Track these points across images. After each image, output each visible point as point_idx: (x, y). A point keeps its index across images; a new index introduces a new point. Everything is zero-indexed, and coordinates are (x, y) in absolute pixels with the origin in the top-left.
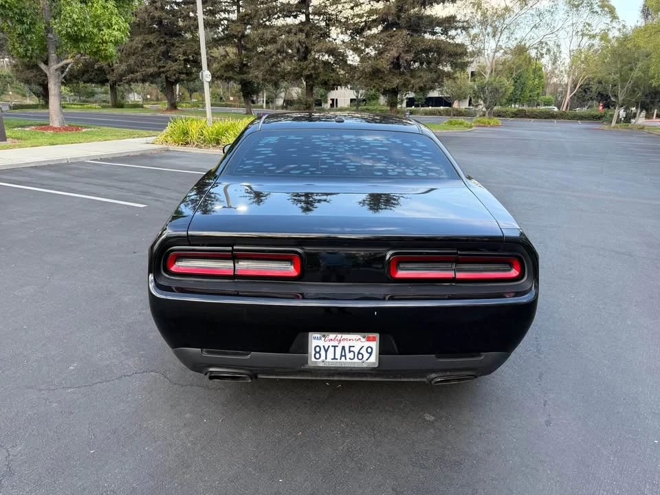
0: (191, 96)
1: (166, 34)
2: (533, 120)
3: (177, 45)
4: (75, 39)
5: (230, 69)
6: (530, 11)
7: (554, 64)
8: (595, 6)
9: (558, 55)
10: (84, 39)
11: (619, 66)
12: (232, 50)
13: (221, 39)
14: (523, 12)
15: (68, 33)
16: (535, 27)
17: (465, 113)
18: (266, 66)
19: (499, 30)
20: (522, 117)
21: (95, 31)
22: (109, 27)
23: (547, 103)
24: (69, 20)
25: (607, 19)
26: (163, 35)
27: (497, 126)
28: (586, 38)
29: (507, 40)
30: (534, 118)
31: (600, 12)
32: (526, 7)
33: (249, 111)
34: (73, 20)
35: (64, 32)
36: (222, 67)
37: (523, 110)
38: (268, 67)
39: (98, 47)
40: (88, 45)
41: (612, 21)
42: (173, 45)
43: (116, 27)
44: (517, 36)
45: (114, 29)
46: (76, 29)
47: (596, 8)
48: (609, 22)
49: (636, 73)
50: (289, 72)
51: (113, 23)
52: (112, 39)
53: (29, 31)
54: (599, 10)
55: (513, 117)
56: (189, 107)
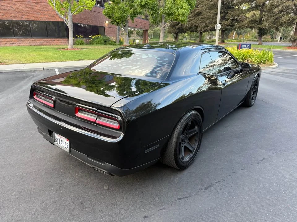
0: (238, 36)
1: (226, 8)
3: (229, 13)
4: (169, 14)
5: (254, 22)
10: (172, 14)
12: (257, 13)
13: (253, 7)
15: (166, 12)
18: (272, 20)
21: (176, 10)
22: (181, 9)
24: (167, 7)
26: (224, 9)
33: (260, 43)
34: (168, 7)
35: (164, 12)
36: (249, 21)
38: (273, 20)
39: (177, 17)
40: (173, 16)
42: (228, 13)
43: (184, 8)
45: (183, 9)
46: (169, 10)
50: (285, 22)
51: (183, 6)
52: (182, 13)
53: (155, 13)
56: (236, 42)
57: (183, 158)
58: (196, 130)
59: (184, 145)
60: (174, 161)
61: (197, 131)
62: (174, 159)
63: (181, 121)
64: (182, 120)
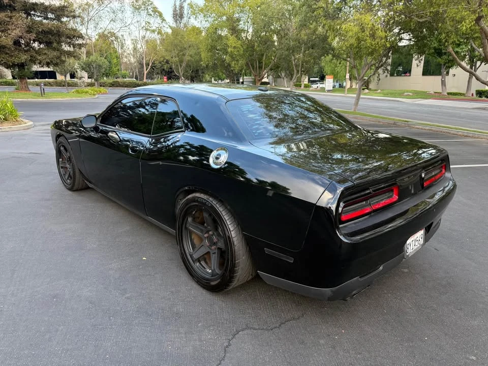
2: (126, 88)
6: (106, 9)
7: (122, 48)
8: (150, 11)
9: (123, 42)
11: (177, 53)
14: (102, 9)
16: (112, 20)
17: (73, 85)
19: (86, 19)
20: (117, 86)
23: (124, 77)
25: (159, 20)
27: (106, 93)
28: (148, 32)
29: (95, 29)
30: (126, 87)
31: (153, 15)
32: (103, 5)
37: (117, 81)
41: (162, 22)
44: (101, 26)
47: (151, 13)
48: (160, 23)
49: (187, 58)
54: (152, 13)
55: (111, 87)
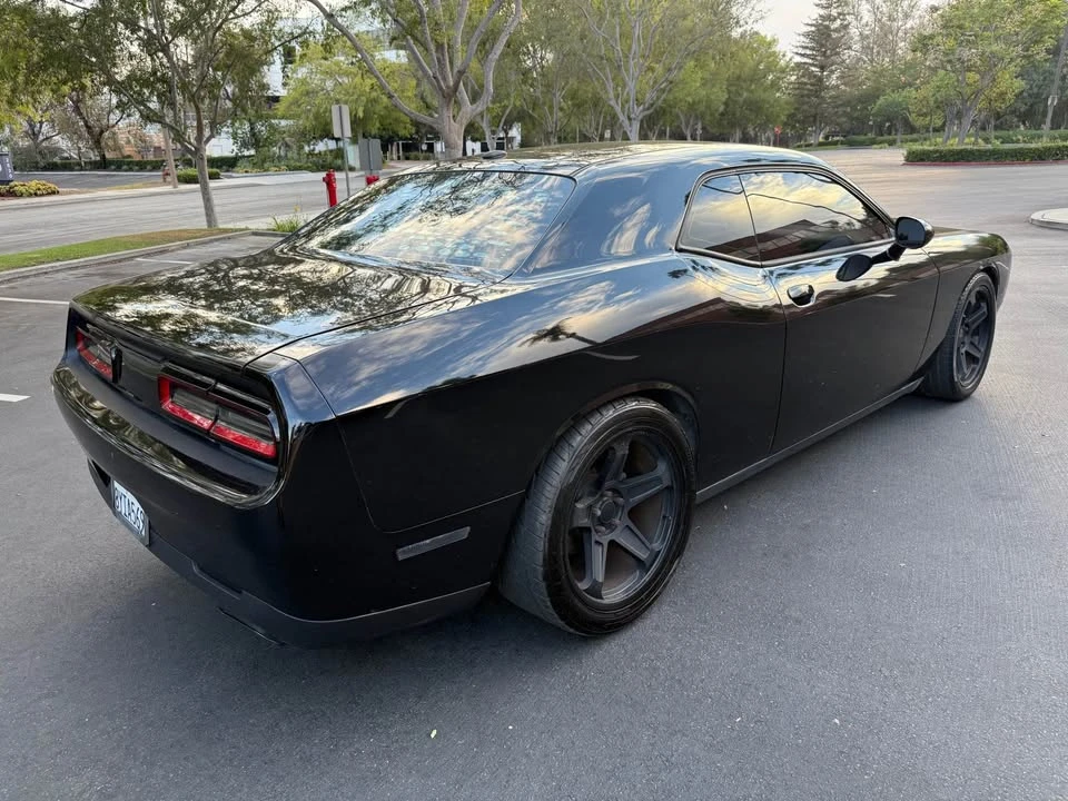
57: (595, 591)
58: (659, 479)
59: (605, 540)
60: (549, 604)
61: (666, 482)
62: (546, 593)
63: (574, 444)
64: (579, 438)
